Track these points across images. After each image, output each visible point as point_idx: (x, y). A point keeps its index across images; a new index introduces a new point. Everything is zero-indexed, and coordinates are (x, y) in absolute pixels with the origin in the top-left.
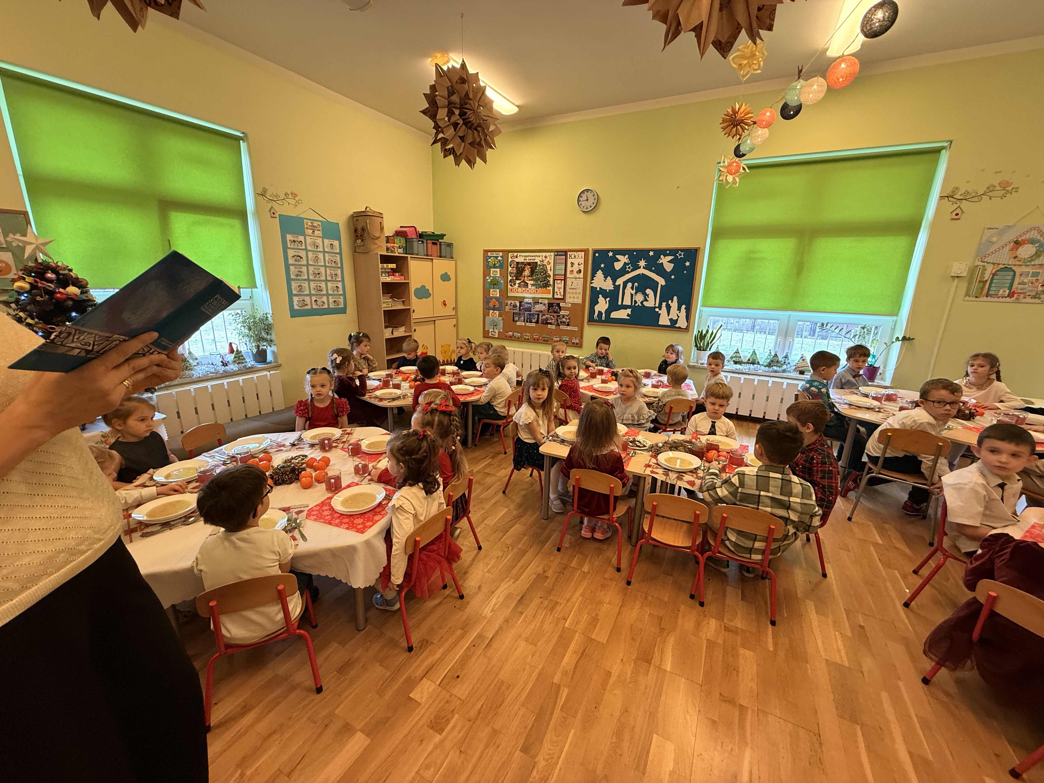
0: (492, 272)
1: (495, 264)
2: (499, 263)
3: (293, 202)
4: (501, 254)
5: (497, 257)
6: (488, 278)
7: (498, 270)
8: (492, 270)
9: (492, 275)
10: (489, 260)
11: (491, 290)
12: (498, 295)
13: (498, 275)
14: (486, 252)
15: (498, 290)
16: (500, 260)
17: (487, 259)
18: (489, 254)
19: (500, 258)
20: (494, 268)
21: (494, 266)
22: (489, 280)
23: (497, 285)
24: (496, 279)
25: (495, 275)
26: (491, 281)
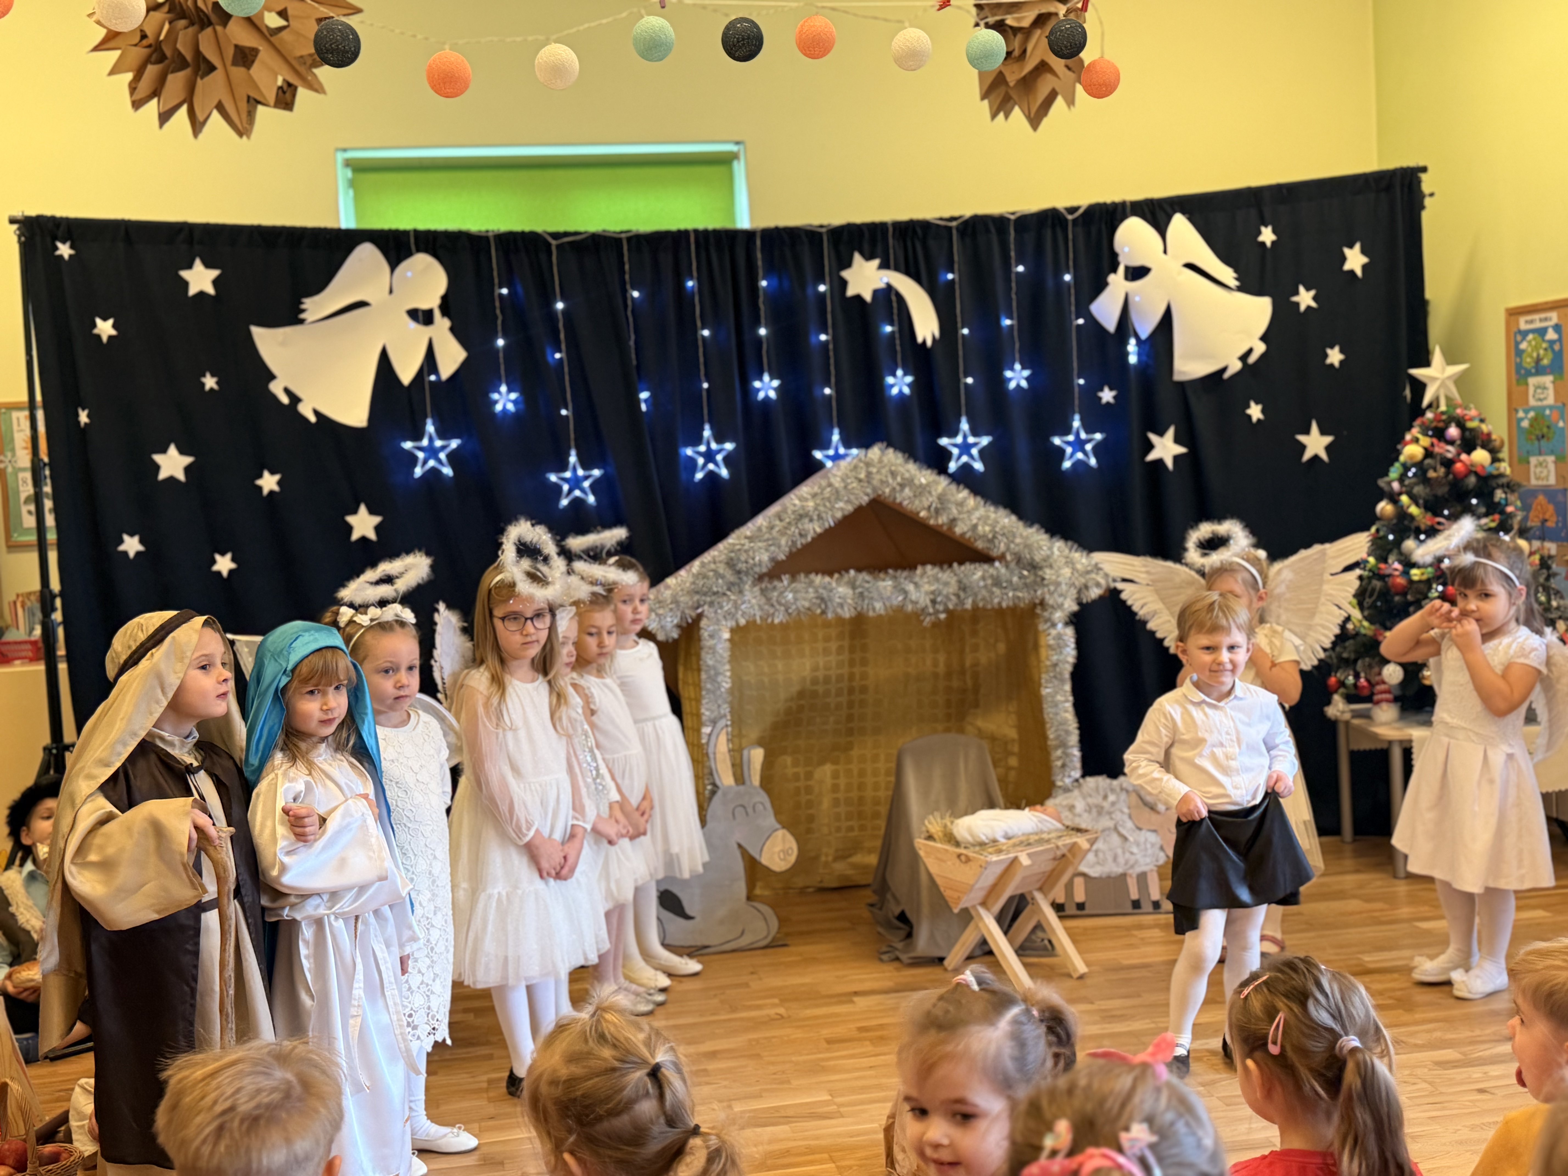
0: (1531, 390)
1: (1538, 360)
2: (1550, 355)
4: (1554, 317)
5: (1542, 332)
6: (1521, 414)
7: (1548, 380)
8: (1531, 382)
9: (1532, 402)
10: (1523, 346)
11: (1533, 460)
12: (1552, 481)
13: (1550, 401)
14: (1514, 313)
15: (1551, 459)
16: (1552, 343)
17: (1517, 344)
18: (1523, 322)
19: (1551, 335)
20: (1538, 373)
21: (1539, 370)
22: (1525, 424)
23: (1548, 439)
24: (1543, 415)
25: (1540, 400)
26: (1531, 425)
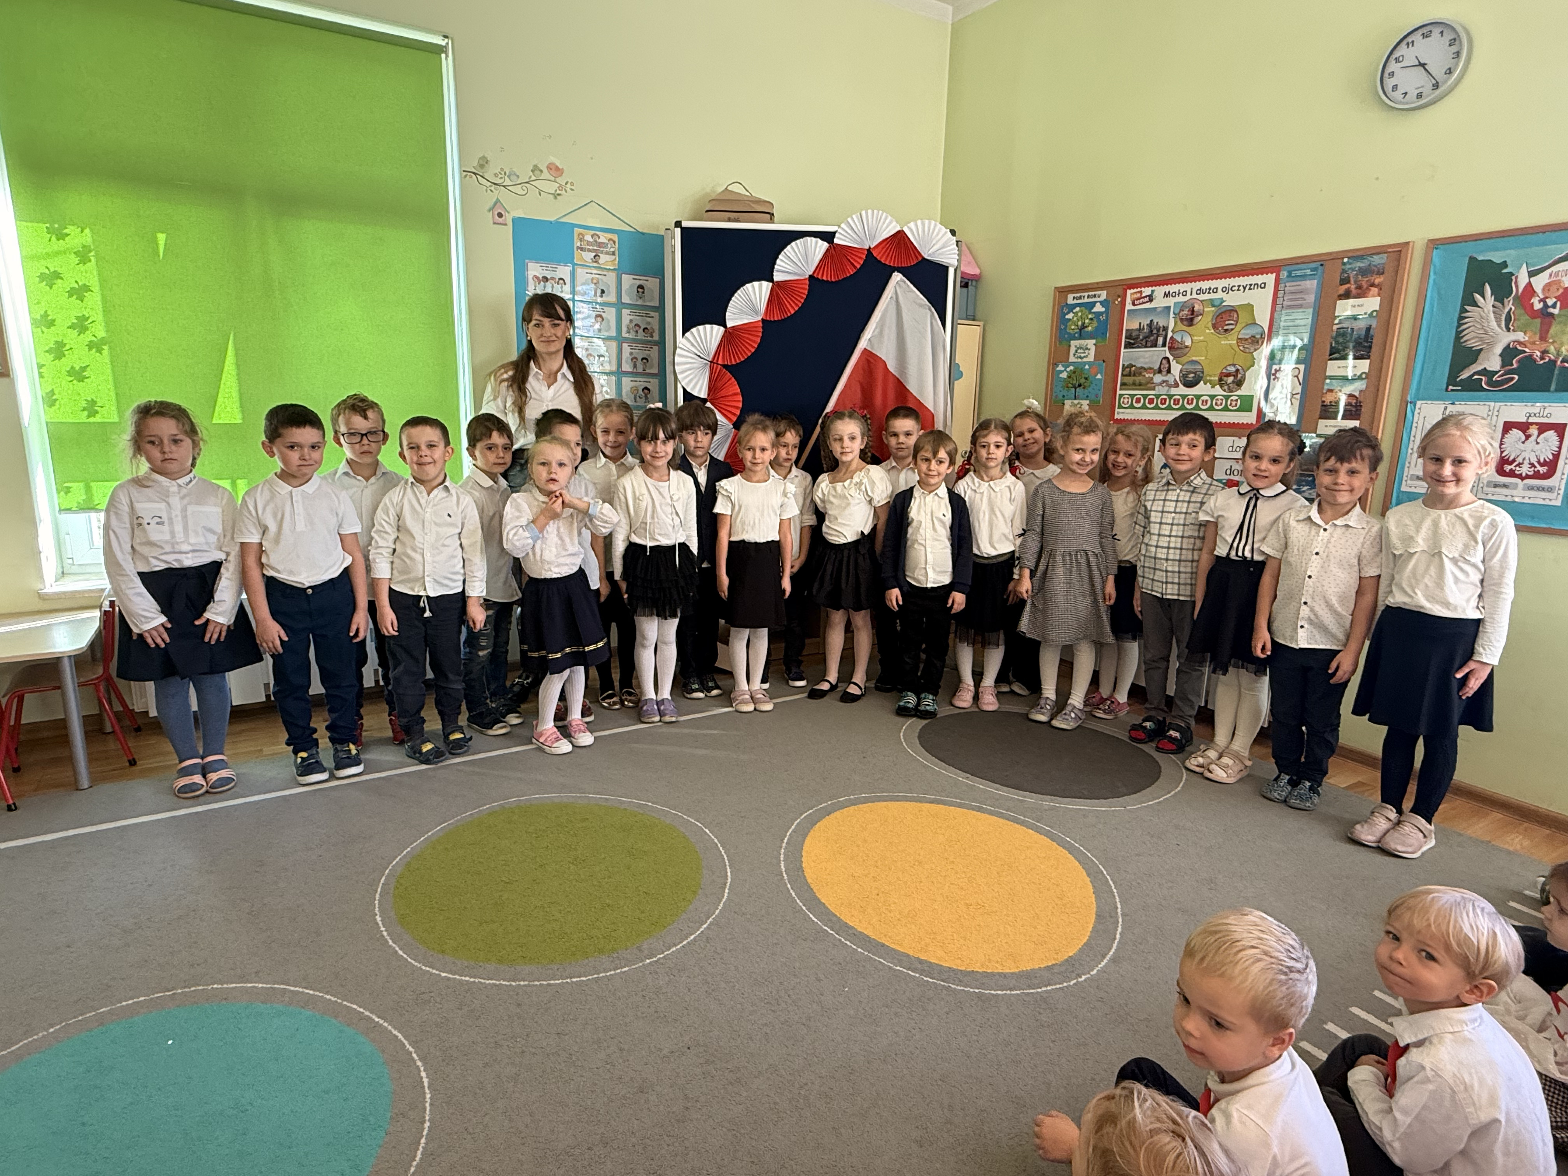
0: (1073, 350)
1: (1083, 327)
2: (1095, 324)
3: (552, 187)
4: (1103, 295)
5: (1091, 306)
6: (1060, 368)
7: (1091, 343)
8: (1073, 343)
9: (1072, 359)
13: (1091, 358)
14: (1062, 292)
16: (1098, 314)
17: (1064, 313)
18: (1070, 300)
19: (1098, 308)
20: (1081, 337)
21: (1082, 333)
22: (1064, 375)
23: (1084, 388)
24: (1082, 369)
25: (1081, 358)
26: (1069, 377)
